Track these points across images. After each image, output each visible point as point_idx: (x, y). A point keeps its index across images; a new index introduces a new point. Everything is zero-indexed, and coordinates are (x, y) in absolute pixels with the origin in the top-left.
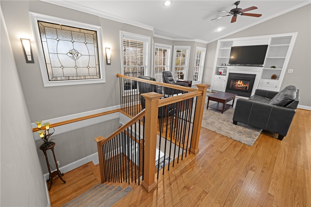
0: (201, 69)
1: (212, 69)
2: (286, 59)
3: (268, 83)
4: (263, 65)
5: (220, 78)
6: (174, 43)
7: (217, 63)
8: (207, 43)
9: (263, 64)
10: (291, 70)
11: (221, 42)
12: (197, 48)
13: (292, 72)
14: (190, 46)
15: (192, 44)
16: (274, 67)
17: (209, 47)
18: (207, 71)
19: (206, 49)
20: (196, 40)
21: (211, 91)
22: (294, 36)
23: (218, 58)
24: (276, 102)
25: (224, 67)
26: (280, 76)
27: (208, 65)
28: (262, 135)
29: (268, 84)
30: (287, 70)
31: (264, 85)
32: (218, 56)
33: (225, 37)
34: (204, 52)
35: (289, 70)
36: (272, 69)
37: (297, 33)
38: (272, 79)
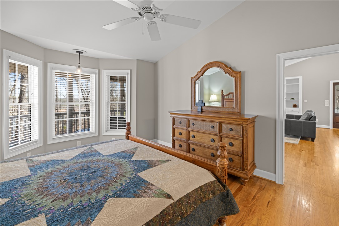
2: (300, 93)
10: (305, 100)
16: (293, 99)
22: (301, 78)
24: (304, 118)
26: (299, 105)
28: (301, 140)
29: (292, 110)
30: (303, 101)
31: (289, 112)
35: (304, 100)
37: (302, 77)
38: (294, 107)
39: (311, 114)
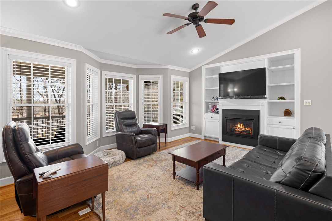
0: (186, 106)
1: (200, 105)
2: (295, 86)
3: (280, 122)
4: (266, 96)
5: (212, 117)
6: (138, 72)
7: (206, 96)
8: (189, 71)
9: (265, 94)
10: (308, 101)
11: (206, 69)
12: (172, 77)
13: (310, 105)
14: (162, 75)
15: (164, 72)
16: (282, 98)
17: (193, 76)
18: (194, 108)
19: (189, 78)
20: (170, 67)
21: (203, 138)
22: (297, 53)
23: (206, 90)
25: (215, 101)
26: (294, 110)
27: (194, 100)
29: (280, 124)
30: (302, 102)
31: (274, 126)
32: (206, 86)
33: (209, 62)
34: (187, 83)
35: (305, 101)
36: (281, 101)
37: (300, 49)
38: (285, 116)
39: (313, 160)
